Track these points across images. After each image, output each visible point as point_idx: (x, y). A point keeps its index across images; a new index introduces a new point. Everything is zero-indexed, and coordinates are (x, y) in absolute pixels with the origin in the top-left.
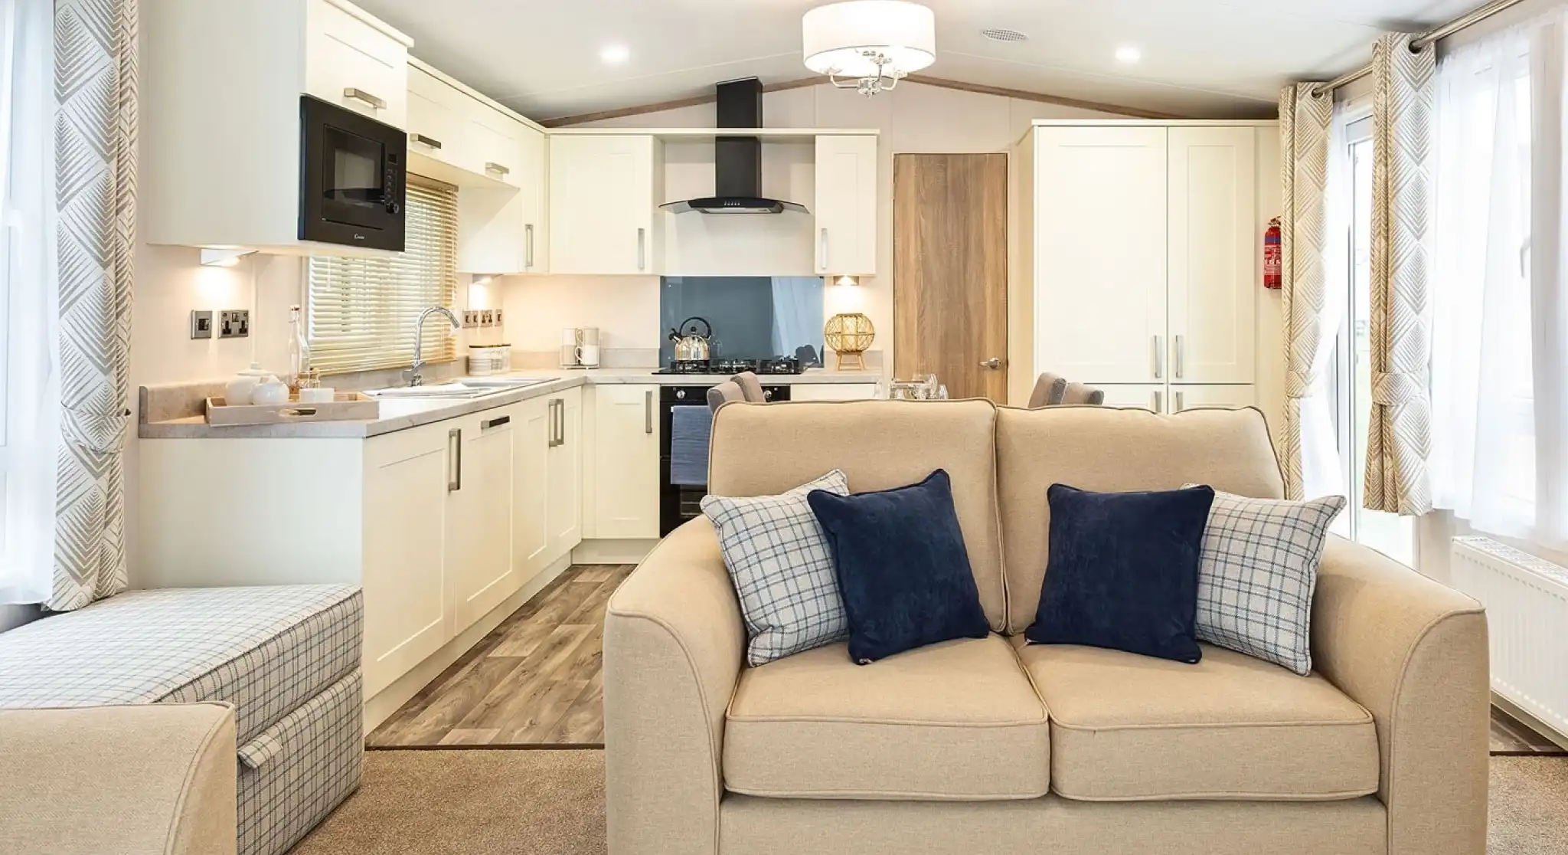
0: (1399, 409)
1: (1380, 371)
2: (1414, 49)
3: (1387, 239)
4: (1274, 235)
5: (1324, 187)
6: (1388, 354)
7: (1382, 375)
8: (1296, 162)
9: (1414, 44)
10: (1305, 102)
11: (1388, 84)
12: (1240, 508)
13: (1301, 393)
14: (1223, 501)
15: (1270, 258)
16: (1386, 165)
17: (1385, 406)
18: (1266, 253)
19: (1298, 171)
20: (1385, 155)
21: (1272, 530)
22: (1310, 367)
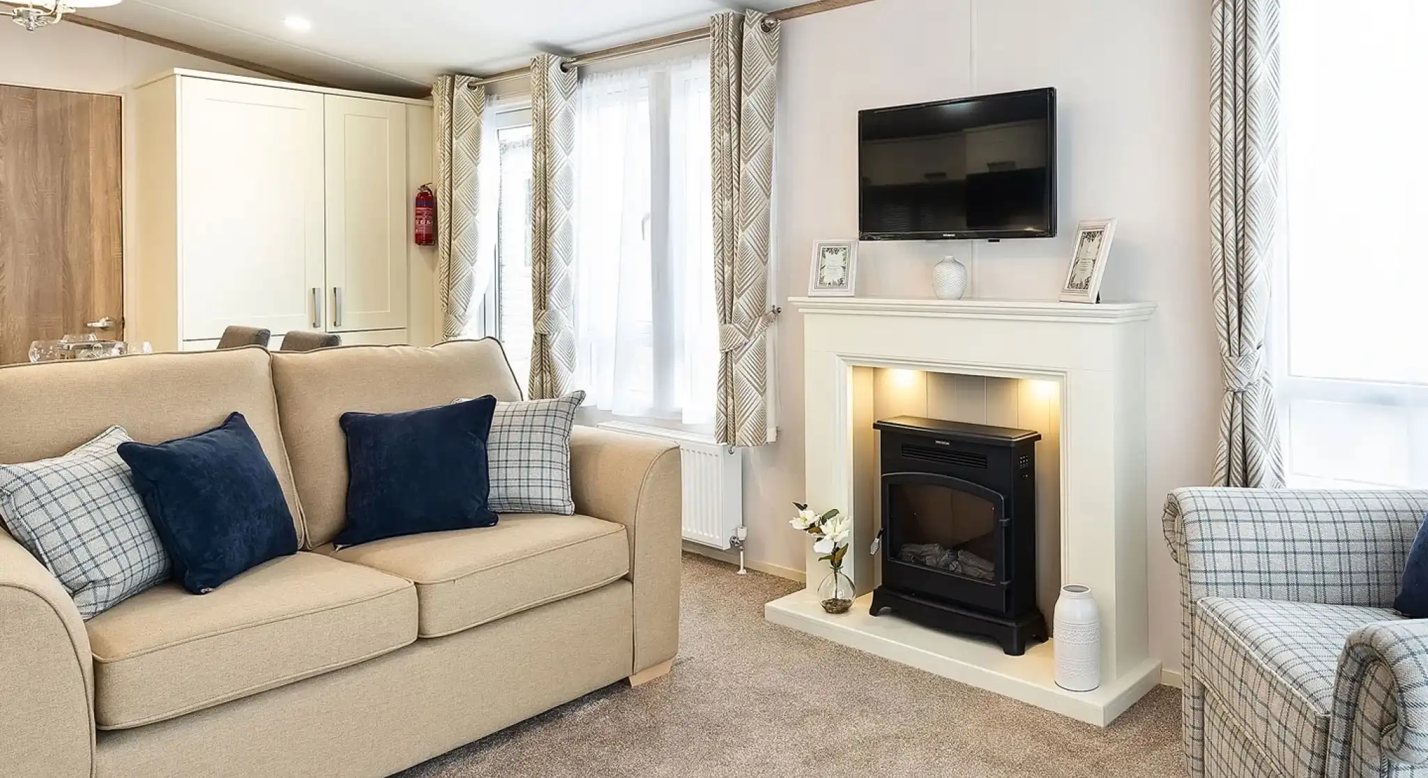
0: (555, 336)
1: (541, 309)
2: (564, 70)
3: (546, 209)
4: (426, 200)
5: (478, 163)
6: (547, 296)
7: (544, 311)
8: (454, 139)
9: (564, 66)
10: (461, 92)
11: (546, 92)
12: (511, 409)
13: (457, 333)
14: (500, 407)
15: (421, 219)
16: (545, 153)
17: (545, 335)
18: (417, 214)
19: (457, 147)
20: (543, 144)
21: (539, 421)
22: (465, 310)
